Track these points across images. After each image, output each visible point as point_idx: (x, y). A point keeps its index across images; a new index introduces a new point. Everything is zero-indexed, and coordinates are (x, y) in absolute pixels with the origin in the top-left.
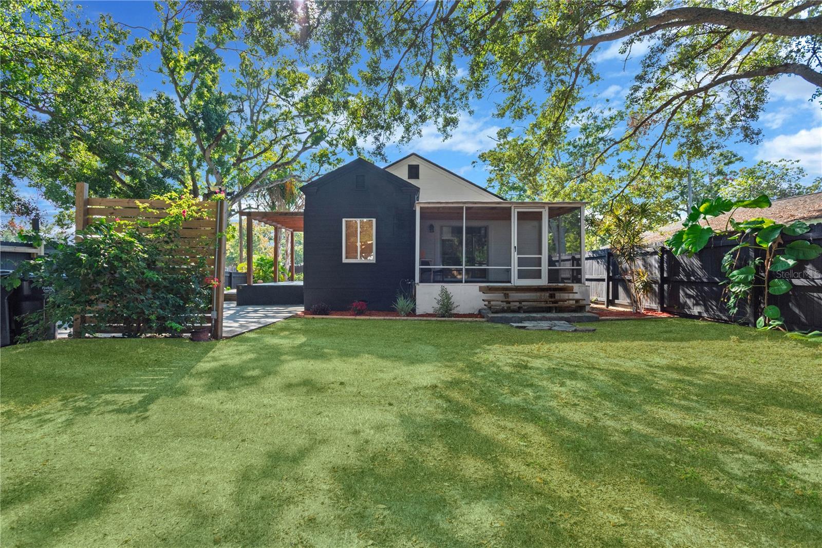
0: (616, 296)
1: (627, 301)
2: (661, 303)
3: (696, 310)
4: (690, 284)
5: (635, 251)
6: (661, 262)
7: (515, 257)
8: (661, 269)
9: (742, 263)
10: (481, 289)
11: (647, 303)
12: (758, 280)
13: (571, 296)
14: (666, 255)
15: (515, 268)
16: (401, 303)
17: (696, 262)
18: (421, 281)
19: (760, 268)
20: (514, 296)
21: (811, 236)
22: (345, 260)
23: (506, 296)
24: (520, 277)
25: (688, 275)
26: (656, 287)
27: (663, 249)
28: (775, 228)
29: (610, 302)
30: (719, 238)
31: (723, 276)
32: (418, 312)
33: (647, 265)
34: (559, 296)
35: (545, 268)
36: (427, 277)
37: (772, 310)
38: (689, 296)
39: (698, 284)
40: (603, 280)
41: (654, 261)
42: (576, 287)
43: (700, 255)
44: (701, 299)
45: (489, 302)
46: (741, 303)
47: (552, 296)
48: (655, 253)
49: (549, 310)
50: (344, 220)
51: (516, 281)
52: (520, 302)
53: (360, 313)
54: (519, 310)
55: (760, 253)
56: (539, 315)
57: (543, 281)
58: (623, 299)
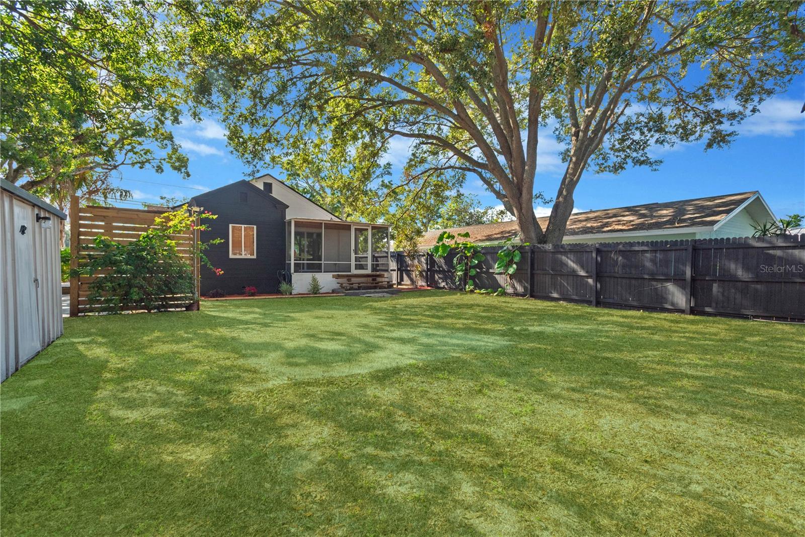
0: (402, 279)
1: (409, 282)
2: (427, 282)
3: (443, 284)
4: (439, 272)
5: (414, 254)
6: (427, 260)
7: (353, 256)
8: (427, 264)
9: (460, 262)
10: (334, 276)
11: (421, 283)
12: (466, 270)
13: (383, 279)
14: (430, 257)
15: (353, 263)
16: (284, 286)
17: (442, 261)
18: (295, 272)
19: (467, 264)
20: (354, 280)
21: (483, 251)
22: (231, 256)
23: (349, 280)
24: (356, 269)
25: (439, 267)
26: (424, 274)
27: (428, 253)
28: (471, 247)
29: (399, 284)
30: (452, 249)
31: (454, 267)
32: (294, 292)
33: (420, 262)
34: (379, 279)
35: (369, 262)
36: (299, 268)
37: (471, 282)
38: (440, 278)
39: (442, 271)
40: (395, 270)
41: (423, 259)
42: (386, 274)
43: (444, 258)
44: (444, 279)
45: (342, 284)
46: (460, 280)
47: (374, 280)
48: (424, 255)
49: (375, 288)
50: (231, 225)
51: (354, 271)
52: (359, 284)
53: (253, 295)
54: (359, 288)
55: (467, 257)
56: (372, 291)
57: (369, 271)
58: (406, 281)
